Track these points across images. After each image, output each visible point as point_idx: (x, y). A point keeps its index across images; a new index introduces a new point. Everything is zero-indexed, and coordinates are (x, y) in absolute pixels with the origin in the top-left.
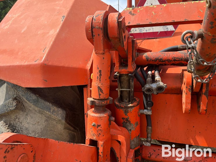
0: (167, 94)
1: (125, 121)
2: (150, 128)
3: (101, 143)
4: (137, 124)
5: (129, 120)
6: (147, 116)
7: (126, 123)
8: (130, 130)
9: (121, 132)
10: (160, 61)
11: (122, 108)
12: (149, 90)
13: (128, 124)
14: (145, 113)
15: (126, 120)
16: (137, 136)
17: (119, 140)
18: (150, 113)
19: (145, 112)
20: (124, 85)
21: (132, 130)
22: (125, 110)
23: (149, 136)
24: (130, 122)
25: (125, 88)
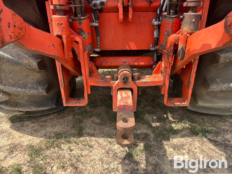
3: (64, 37)
4: (89, 33)
5: (83, 29)
6: (96, 27)
7: (81, 32)
8: (85, 38)
11: (76, 20)
12: (95, 5)
15: (81, 30)
16: (90, 43)
18: (97, 25)
19: (94, 24)
20: (76, 2)
21: (86, 38)
22: (79, 22)
24: (83, 31)
25: (78, 5)
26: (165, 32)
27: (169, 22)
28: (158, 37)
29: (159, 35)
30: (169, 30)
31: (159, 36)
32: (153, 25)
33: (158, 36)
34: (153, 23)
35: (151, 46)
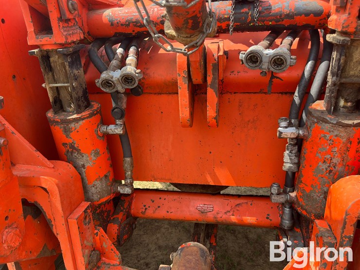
0: (161, 94)
1: (68, 150)
2: (128, 159)
4: (97, 153)
5: (75, 146)
7: (72, 153)
8: (83, 166)
9: (53, 170)
10: (135, 26)
12: (108, 83)
13: (75, 155)
14: (111, 132)
15: (70, 148)
16: (102, 176)
17: (44, 186)
18: (119, 131)
19: (111, 130)
20: (58, 76)
21: (87, 165)
22: (65, 128)
23: (128, 175)
24: (78, 151)
25: (61, 83)
26: (320, 164)
27: (336, 136)
28: (296, 170)
29: (298, 164)
30: (335, 161)
31: (299, 167)
32: (280, 137)
33: (295, 166)
34: (281, 133)
35: (275, 190)
